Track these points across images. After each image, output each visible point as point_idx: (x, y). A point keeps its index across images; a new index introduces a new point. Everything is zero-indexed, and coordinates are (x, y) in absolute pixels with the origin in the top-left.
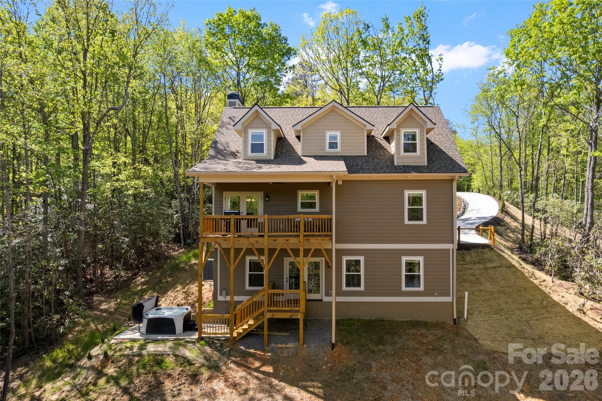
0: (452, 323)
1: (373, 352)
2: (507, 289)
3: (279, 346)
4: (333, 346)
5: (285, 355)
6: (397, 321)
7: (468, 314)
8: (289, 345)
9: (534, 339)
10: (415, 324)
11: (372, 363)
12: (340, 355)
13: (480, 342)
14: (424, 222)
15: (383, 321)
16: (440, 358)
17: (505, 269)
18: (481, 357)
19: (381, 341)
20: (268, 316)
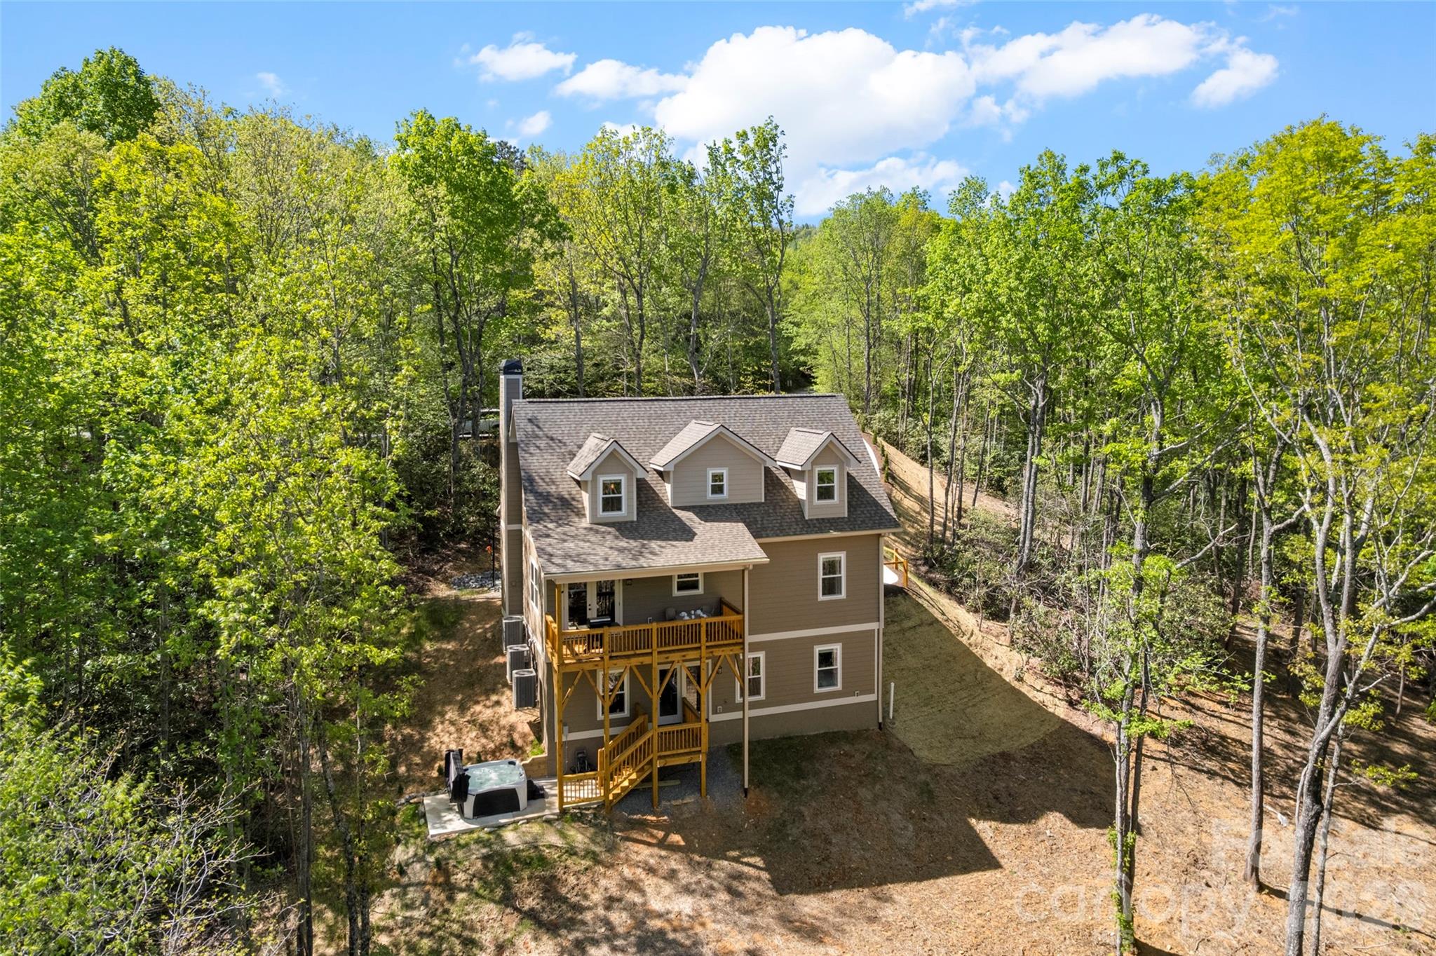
0: (876, 728)
1: (796, 792)
2: (934, 663)
3: (674, 803)
4: (746, 791)
5: (686, 815)
6: (809, 737)
7: (895, 711)
8: (688, 800)
9: (973, 737)
10: (832, 738)
11: (802, 808)
12: (757, 803)
13: (916, 753)
14: (843, 595)
15: (790, 738)
16: (878, 787)
17: (927, 628)
18: (922, 777)
19: (799, 774)
20: (658, 764)
